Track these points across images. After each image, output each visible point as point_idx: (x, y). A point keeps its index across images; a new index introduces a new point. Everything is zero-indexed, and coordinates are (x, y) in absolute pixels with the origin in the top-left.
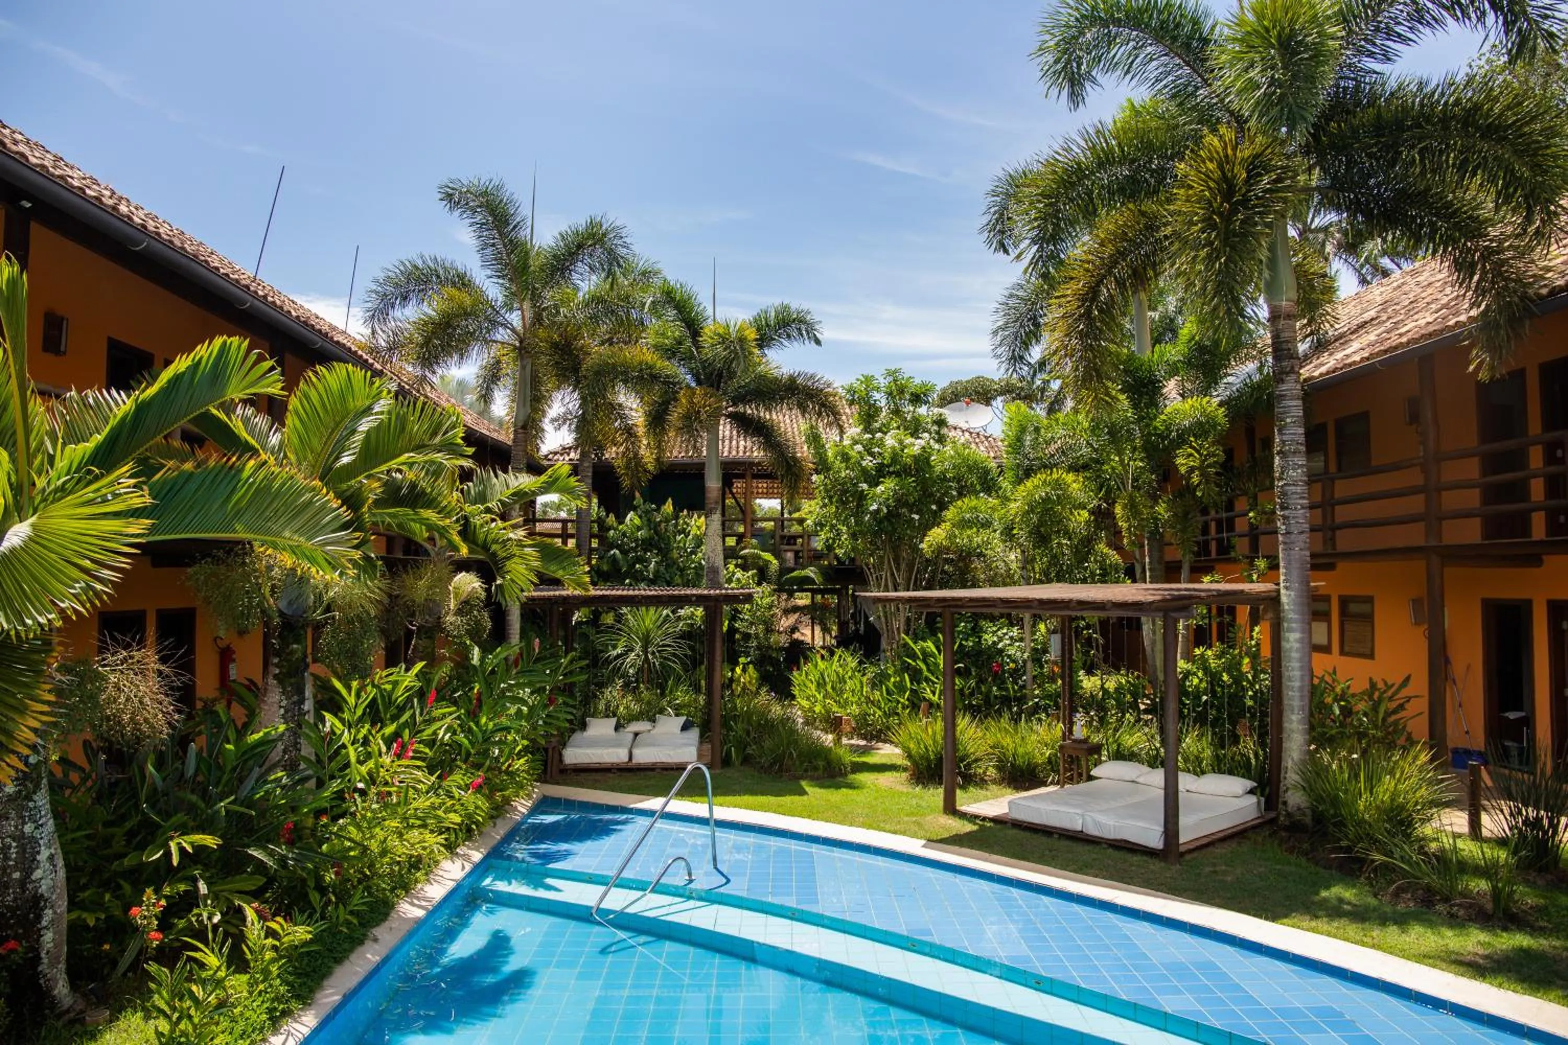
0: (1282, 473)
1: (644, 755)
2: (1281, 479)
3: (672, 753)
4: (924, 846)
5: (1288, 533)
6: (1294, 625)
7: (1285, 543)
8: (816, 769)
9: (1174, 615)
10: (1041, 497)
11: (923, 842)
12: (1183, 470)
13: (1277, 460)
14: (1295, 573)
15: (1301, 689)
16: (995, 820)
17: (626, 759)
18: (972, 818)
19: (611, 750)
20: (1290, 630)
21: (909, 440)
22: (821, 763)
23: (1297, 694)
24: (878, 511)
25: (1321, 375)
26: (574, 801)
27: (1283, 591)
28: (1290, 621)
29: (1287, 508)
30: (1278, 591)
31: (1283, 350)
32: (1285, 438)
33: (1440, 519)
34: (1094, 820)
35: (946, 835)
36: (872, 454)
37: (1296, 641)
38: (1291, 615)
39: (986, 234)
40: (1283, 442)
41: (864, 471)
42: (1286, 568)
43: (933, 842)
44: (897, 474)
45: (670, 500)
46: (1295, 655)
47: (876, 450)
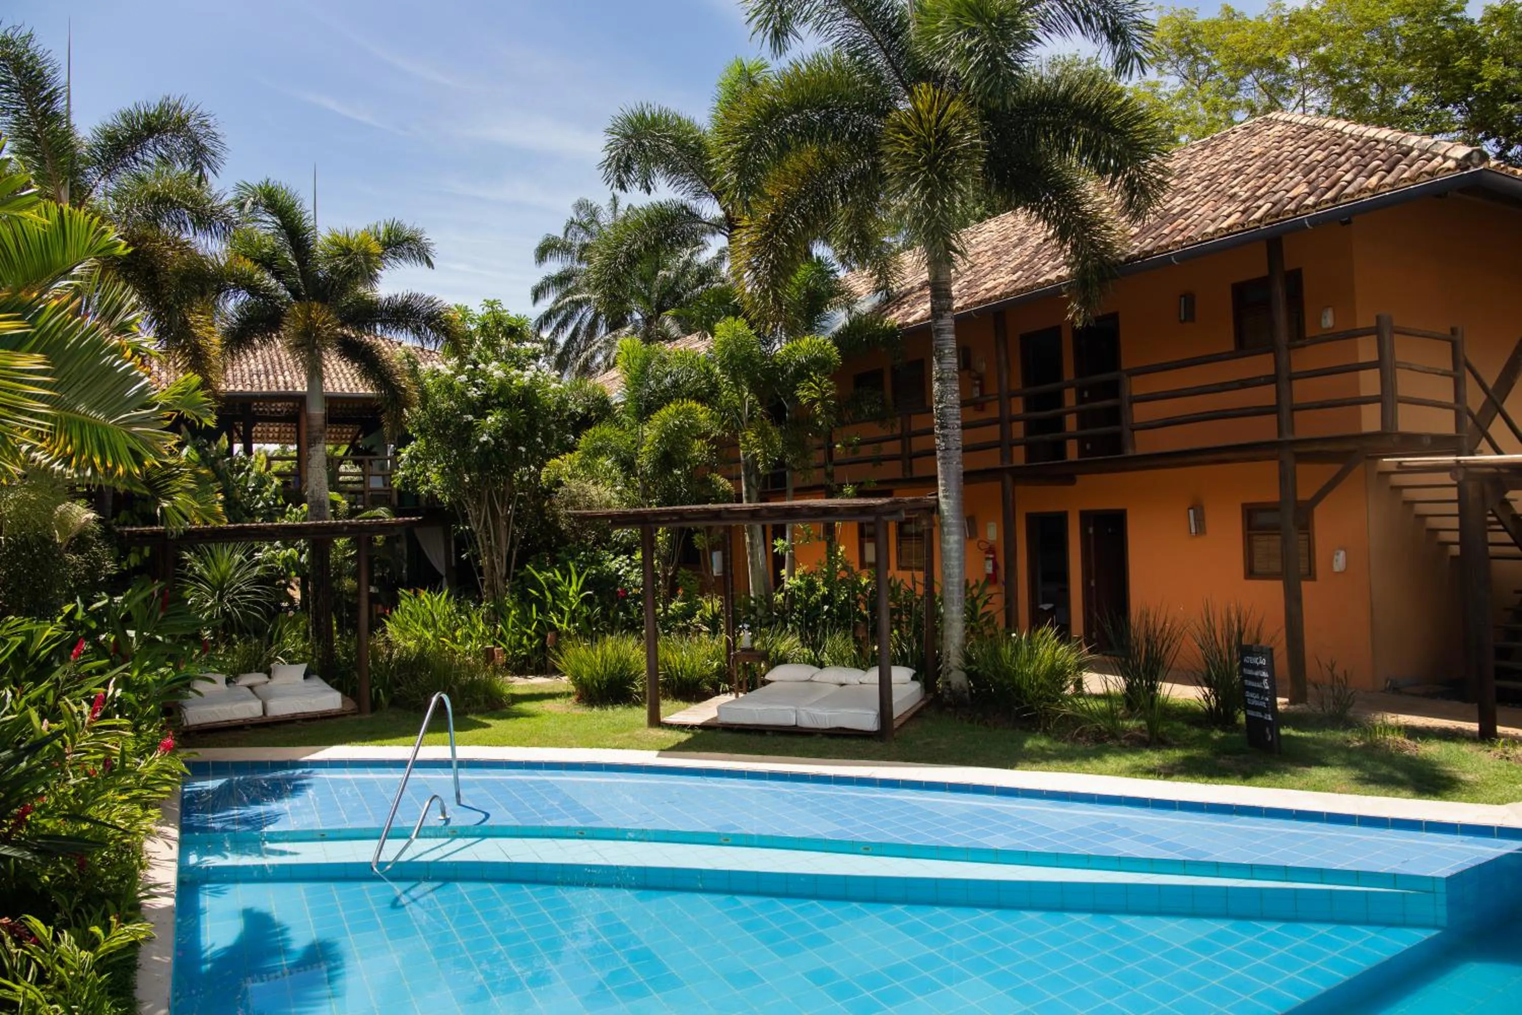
0: (942, 397)
1: (280, 707)
2: (940, 402)
3: (313, 701)
4: (659, 756)
5: (947, 449)
6: (953, 529)
7: (943, 458)
8: (477, 702)
9: (885, 518)
10: (675, 425)
11: (656, 753)
12: (804, 401)
13: (936, 386)
14: (953, 486)
15: (959, 584)
16: (704, 727)
17: (261, 714)
18: (682, 727)
19: (240, 705)
20: (949, 533)
21: (514, 372)
22: (481, 697)
23: (956, 588)
24: (486, 443)
25: (915, 321)
26: (227, 763)
27: (942, 500)
28: (949, 525)
29: (946, 427)
30: (937, 500)
31: (940, 290)
32: (944, 366)
33: (1012, 445)
34: (808, 713)
35: (670, 745)
36: (476, 385)
37: (955, 542)
38: (951, 520)
39: (603, 171)
40: (942, 370)
41: (469, 402)
42: (944, 479)
43: (664, 751)
44: (503, 406)
45: (224, 434)
46: (955, 554)
47: (480, 381)
